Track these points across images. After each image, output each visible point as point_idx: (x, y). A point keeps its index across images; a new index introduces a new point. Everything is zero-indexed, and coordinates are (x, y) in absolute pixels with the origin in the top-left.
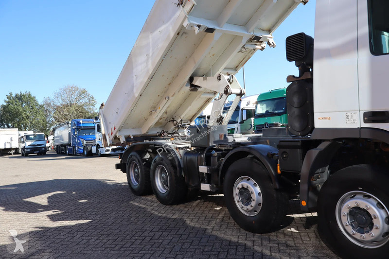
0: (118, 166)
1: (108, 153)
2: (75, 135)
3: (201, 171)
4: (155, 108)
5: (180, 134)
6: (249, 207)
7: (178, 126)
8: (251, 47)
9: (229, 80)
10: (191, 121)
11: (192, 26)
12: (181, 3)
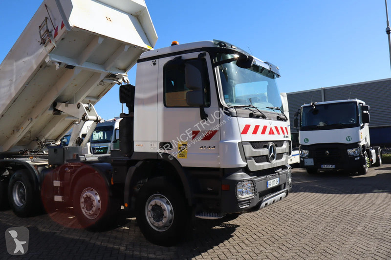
3: (55, 185)
4: (17, 127)
5: (45, 152)
6: (91, 212)
7: (42, 145)
8: (109, 82)
9: (87, 109)
10: (56, 140)
11: (53, 62)
12: (43, 42)
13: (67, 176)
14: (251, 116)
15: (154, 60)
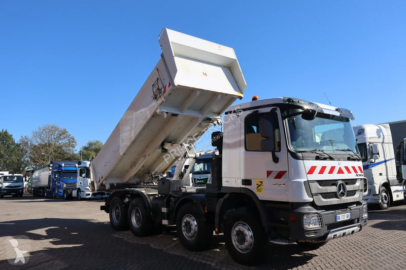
0: (102, 208)
1: (88, 197)
2: (55, 178)
3: (163, 211)
4: (135, 163)
5: (154, 183)
6: (190, 234)
7: (152, 177)
8: (206, 124)
9: (188, 147)
10: (163, 173)
11: (162, 112)
12: (155, 98)
13: (172, 204)
14: (317, 158)
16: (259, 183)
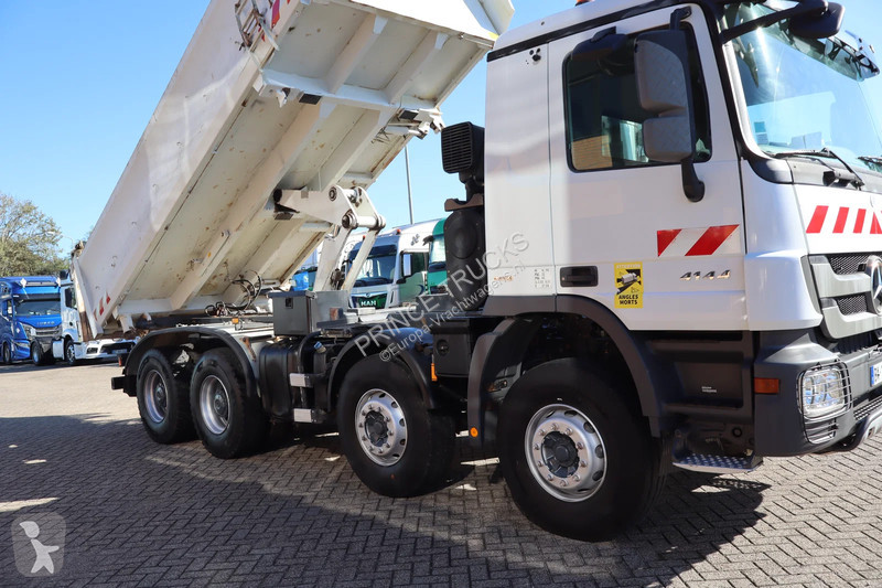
0: (117, 383)
1: (93, 356)
2: (7, 315)
3: (293, 383)
4: (199, 253)
5: (258, 308)
6: (384, 449)
7: (252, 293)
8: (398, 132)
9: (352, 199)
10: (282, 280)
11: (272, 90)
12: (248, 42)
13: (320, 362)
14: (829, 178)
15: (535, 49)
16: (627, 277)
